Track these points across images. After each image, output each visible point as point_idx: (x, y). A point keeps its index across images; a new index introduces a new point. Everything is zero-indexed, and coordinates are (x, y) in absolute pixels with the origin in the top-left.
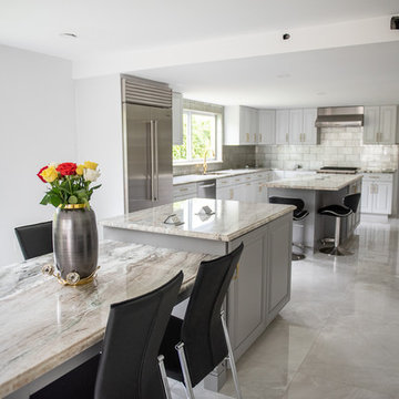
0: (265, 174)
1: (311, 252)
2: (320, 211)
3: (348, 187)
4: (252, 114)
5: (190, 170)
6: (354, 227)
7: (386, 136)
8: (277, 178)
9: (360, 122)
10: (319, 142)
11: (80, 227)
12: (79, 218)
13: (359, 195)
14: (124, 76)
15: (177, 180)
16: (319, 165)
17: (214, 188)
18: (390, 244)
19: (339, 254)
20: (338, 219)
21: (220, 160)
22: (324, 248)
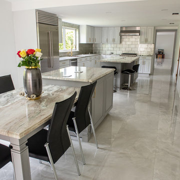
0: (97, 57)
1: (119, 89)
2: (122, 72)
3: (134, 62)
4: (92, 29)
5: (65, 54)
6: (136, 79)
7: (149, 40)
8: (103, 58)
9: (138, 34)
10: (121, 42)
11: (35, 76)
12: (35, 72)
13: (139, 65)
14: (37, 10)
15: (61, 59)
16: (121, 53)
17: (77, 62)
18: (150, 85)
19: (130, 90)
20: (130, 75)
21: (78, 50)
22: (124, 87)
